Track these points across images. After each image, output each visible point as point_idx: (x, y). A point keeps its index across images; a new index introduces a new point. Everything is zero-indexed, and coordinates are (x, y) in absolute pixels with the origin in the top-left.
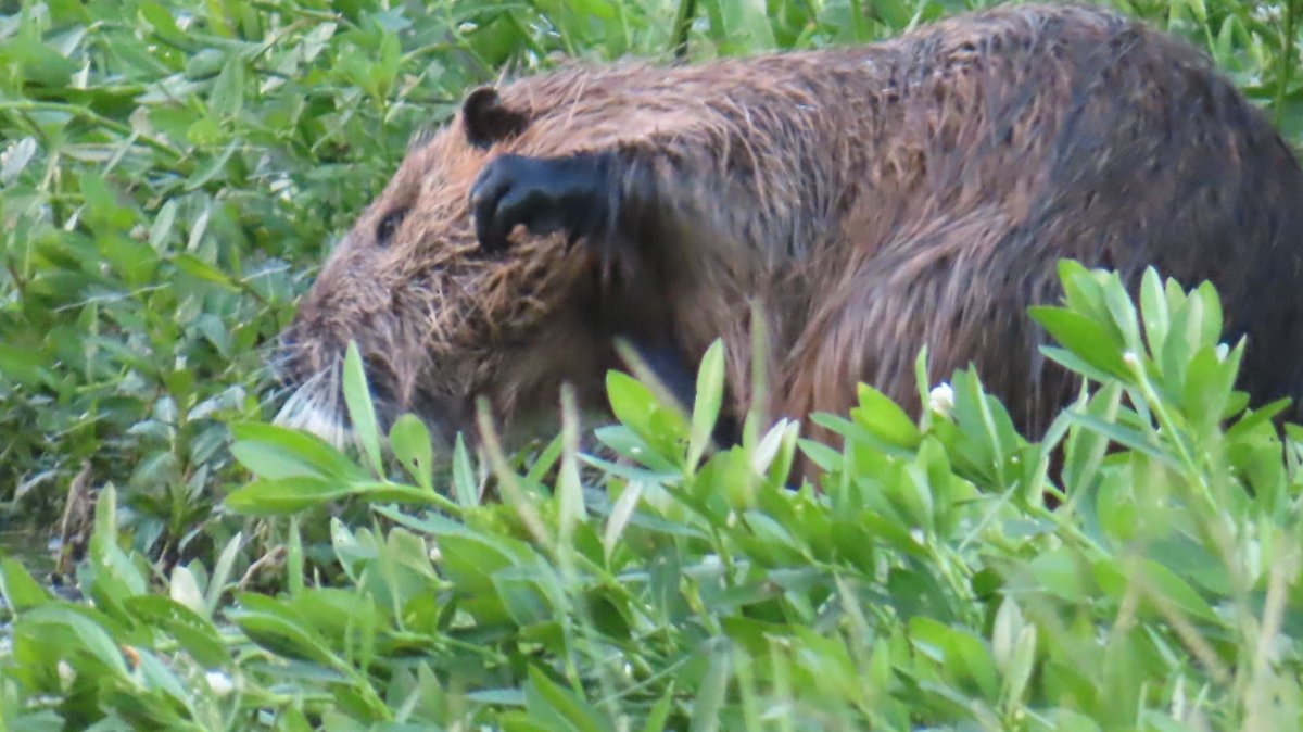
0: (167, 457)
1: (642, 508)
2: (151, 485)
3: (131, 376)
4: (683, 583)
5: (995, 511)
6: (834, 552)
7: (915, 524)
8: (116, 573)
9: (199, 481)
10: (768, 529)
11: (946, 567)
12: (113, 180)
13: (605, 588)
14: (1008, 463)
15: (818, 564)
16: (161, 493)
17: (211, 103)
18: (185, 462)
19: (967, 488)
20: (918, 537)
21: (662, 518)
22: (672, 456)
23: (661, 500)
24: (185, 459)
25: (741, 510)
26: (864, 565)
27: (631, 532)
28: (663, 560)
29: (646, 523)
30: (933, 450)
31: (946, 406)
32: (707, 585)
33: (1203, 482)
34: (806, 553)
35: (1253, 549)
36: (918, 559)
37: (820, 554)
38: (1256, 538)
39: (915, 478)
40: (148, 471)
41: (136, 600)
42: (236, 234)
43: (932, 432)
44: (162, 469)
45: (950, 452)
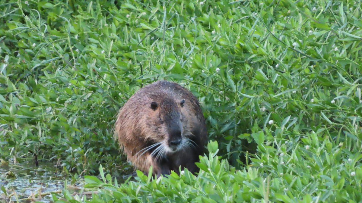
0: (71, 156)
1: (141, 188)
2: (69, 160)
3: (65, 143)
4: (147, 198)
5: (190, 189)
6: (168, 195)
7: (179, 191)
8: (68, 196)
9: (75, 160)
10: (158, 192)
11: (183, 197)
12: (62, 114)
13: (135, 199)
14: (192, 182)
15: (166, 197)
16: (70, 161)
17: (75, 104)
18: (74, 157)
19: (186, 185)
20: (179, 193)
21: (144, 189)
22: (145, 182)
23: (144, 187)
24: (73, 156)
25: (155, 189)
26: (172, 196)
27: (140, 192)
28: (144, 195)
29: (142, 191)
30: (181, 181)
31: (183, 174)
32: (150, 199)
33: (219, 187)
34: (164, 195)
35: (226, 197)
36: (179, 196)
37: (166, 195)
38: (227, 195)
39: (179, 185)
40: (69, 158)
41: (71, 200)
42: (80, 122)
43: (181, 178)
44: (71, 158)
45: (184, 180)
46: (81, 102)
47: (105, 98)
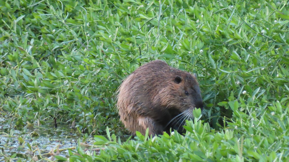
0: (83, 119)
1: (140, 146)
2: (81, 122)
3: (79, 109)
4: (144, 154)
5: (179, 146)
6: (161, 151)
7: (170, 148)
8: (81, 151)
9: (87, 122)
10: (153, 148)
11: (173, 153)
12: (76, 86)
13: (135, 154)
14: (180, 141)
15: (159, 152)
16: (83, 123)
17: (87, 78)
18: (85, 120)
19: (175, 143)
20: (170, 150)
21: (142, 147)
22: (143, 140)
23: (142, 145)
24: (85, 119)
25: (151, 146)
26: (164, 152)
27: (138, 149)
28: (142, 151)
29: (140, 148)
30: (172, 140)
31: (173, 134)
32: (146, 154)
33: (202, 145)
34: (158, 151)
35: (208, 153)
36: (170, 152)
37: (159, 151)
38: (208, 152)
39: (170, 143)
40: (81, 121)
41: (84, 155)
42: (90, 93)
43: (172, 138)
44: (83, 121)
45: (174, 140)
46: (92, 77)
47: (111, 73)
